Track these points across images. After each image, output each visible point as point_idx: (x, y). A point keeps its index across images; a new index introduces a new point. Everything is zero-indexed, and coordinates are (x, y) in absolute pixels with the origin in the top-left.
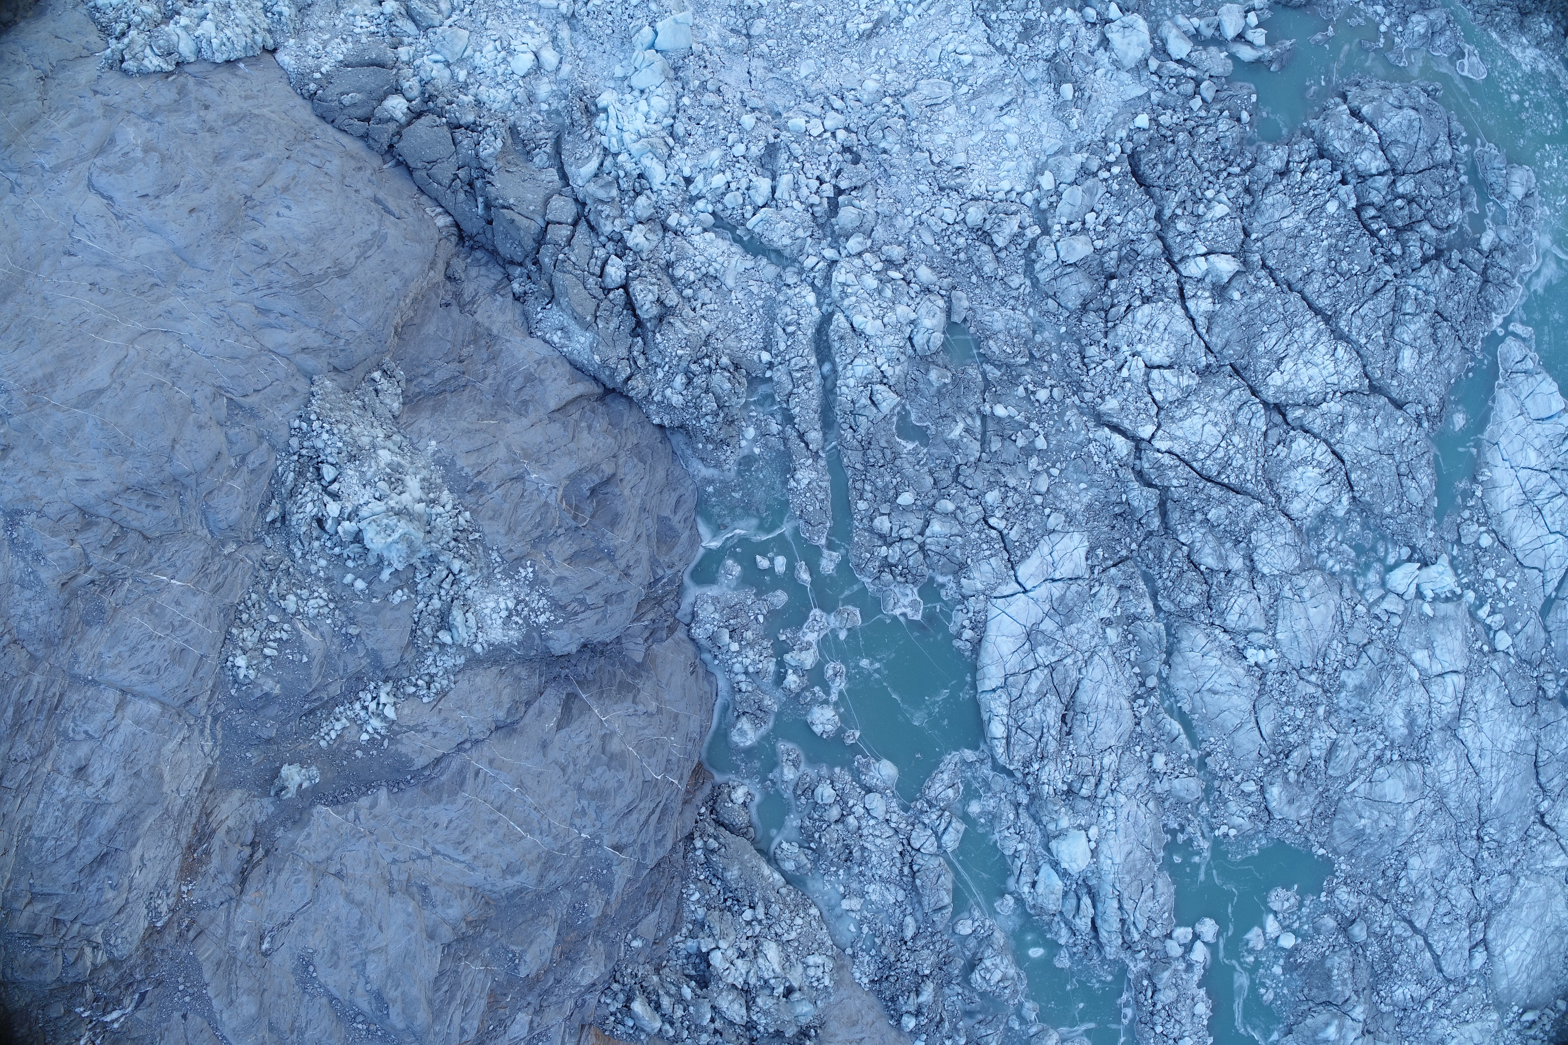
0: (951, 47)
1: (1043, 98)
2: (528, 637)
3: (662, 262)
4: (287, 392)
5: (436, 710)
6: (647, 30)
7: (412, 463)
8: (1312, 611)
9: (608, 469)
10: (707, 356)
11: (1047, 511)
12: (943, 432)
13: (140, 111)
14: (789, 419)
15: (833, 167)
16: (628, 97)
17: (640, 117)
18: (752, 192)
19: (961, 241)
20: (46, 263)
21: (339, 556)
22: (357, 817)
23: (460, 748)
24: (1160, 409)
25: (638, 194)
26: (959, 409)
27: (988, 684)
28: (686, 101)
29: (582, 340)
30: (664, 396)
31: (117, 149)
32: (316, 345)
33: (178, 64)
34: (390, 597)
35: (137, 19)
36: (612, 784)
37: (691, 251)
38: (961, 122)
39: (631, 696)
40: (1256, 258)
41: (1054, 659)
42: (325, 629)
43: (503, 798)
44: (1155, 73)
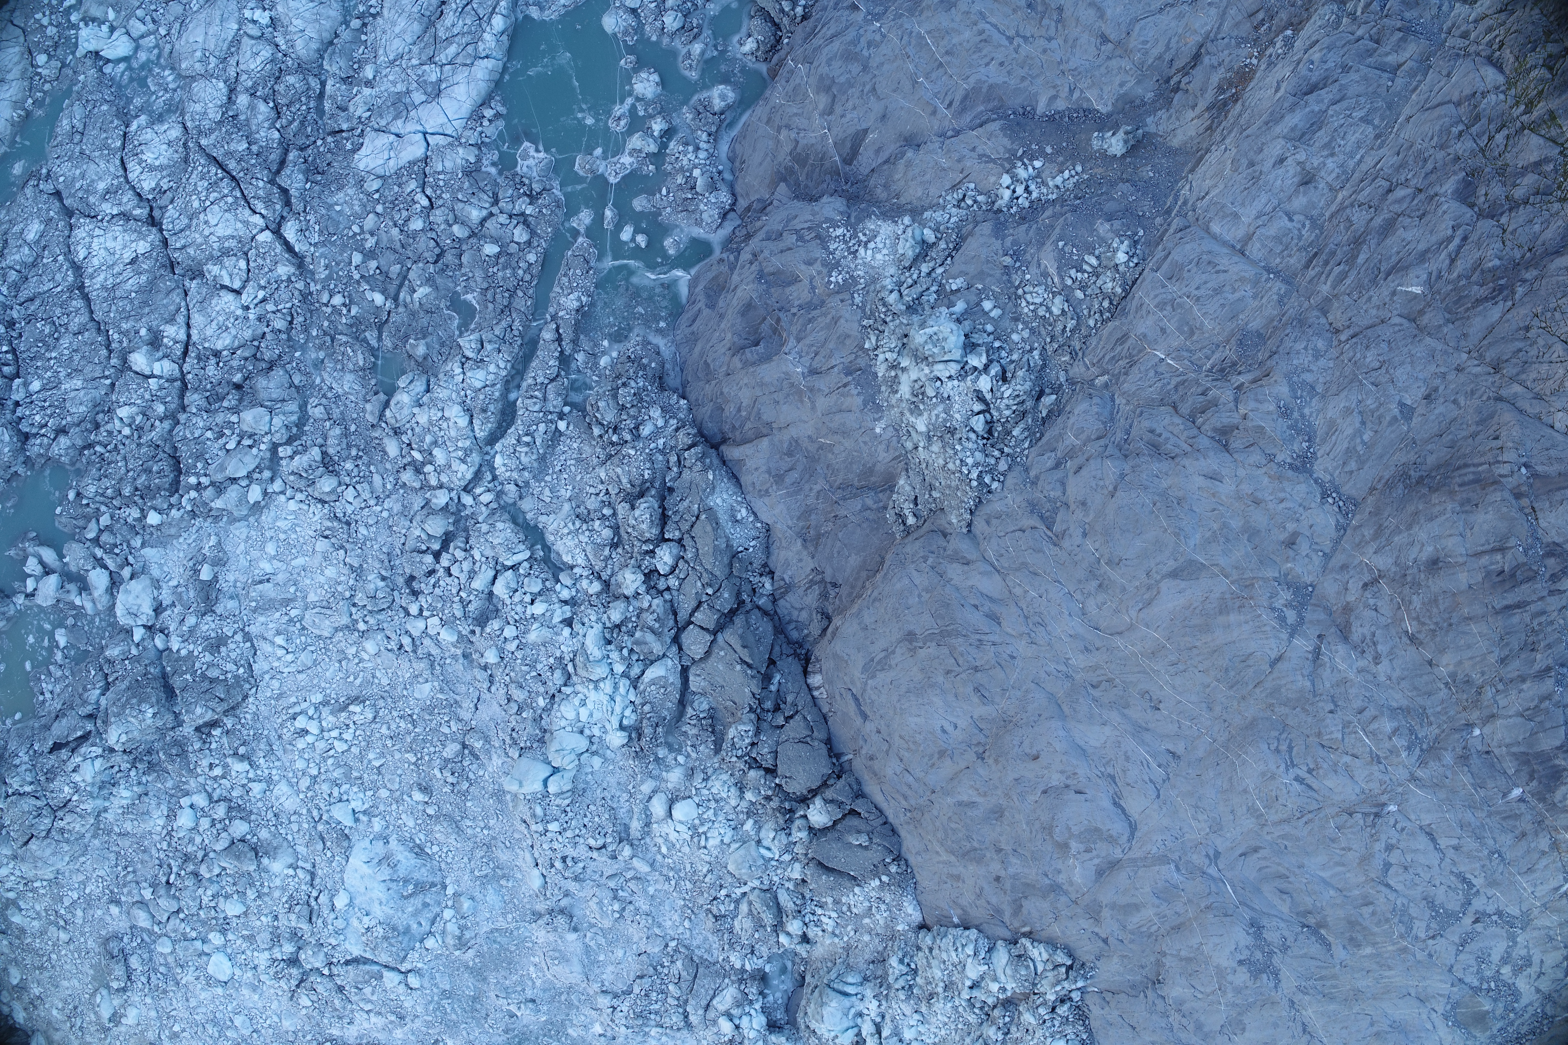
0: (290, 657)
1: (231, 577)
2: (860, 220)
3: (620, 550)
4: (994, 522)
5: (965, 173)
6: (552, 789)
7: (902, 414)
8: (200, 39)
9: (736, 362)
10: (613, 444)
11: (376, 196)
12: (436, 298)
13: (1063, 899)
14: (564, 360)
15: (432, 581)
16: (596, 732)
17: (590, 705)
18: (514, 585)
19: (349, 465)
20: (1200, 753)
21: (997, 339)
22: (1071, 91)
23: (957, 133)
24: (246, 254)
25: (618, 626)
26: (413, 314)
27: (489, 64)
28: (541, 702)
29: (719, 501)
30: (666, 422)
31: (1096, 861)
32: (955, 565)
33: (1016, 943)
34: (965, 285)
35: (1042, 1011)
36: (836, 64)
37: (589, 549)
38: (308, 582)
39: (799, 150)
40: (113, 361)
41: (426, 67)
42: (1034, 269)
43: (934, 76)
44: (128, 564)
